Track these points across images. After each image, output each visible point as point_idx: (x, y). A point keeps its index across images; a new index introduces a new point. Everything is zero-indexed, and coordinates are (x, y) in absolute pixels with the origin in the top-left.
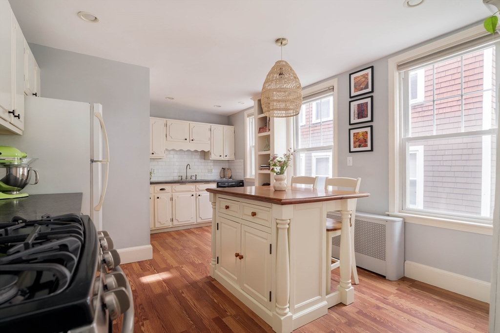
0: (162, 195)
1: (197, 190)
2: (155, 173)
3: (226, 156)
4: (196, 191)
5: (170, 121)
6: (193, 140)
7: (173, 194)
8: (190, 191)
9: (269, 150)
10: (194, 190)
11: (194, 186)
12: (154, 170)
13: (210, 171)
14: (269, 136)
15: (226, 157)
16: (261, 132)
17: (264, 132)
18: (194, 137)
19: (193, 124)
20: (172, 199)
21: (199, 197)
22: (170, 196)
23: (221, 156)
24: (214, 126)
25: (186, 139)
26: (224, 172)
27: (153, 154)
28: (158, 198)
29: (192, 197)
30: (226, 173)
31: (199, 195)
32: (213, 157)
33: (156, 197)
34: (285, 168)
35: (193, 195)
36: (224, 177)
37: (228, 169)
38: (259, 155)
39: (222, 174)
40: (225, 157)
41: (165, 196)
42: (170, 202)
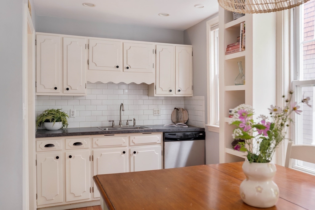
0: (76, 152)
1: (132, 144)
2: (75, 116)
3: (179, 91)
4: (130, 145)
5: (93, 41)
6: (128, 68)
7: (94, 150)
8: (120, 146)
9: (243, 83)
10: (127, 144)
11: (127, 138)
12: (73, 112)
13: (157, 113)
14: (243, 59)
15: (180, 93)
16: (230, 53)
17: (234, 52)
18: (130, 64)
19: (128, 43)
20: (92, 158)
21: (135, 155)
22: (90, 154)
23: (171, 91)
24: (160, 46)
25: (118, 67)
26: (177, 114)
27: (68, 89)
28: (70, 157)
29: (123, 155)
30: (180, 116)
31: (135, 152)
32: (159, 92)
33: (67, 156)
34: (272, 145)
35: (124, 152)
36: (177, 122)
37: (183, 110)
38: (227, 92)
39: (175, 117)
40: (177, 92)
41: (81, 154)
42: (90, 163)
